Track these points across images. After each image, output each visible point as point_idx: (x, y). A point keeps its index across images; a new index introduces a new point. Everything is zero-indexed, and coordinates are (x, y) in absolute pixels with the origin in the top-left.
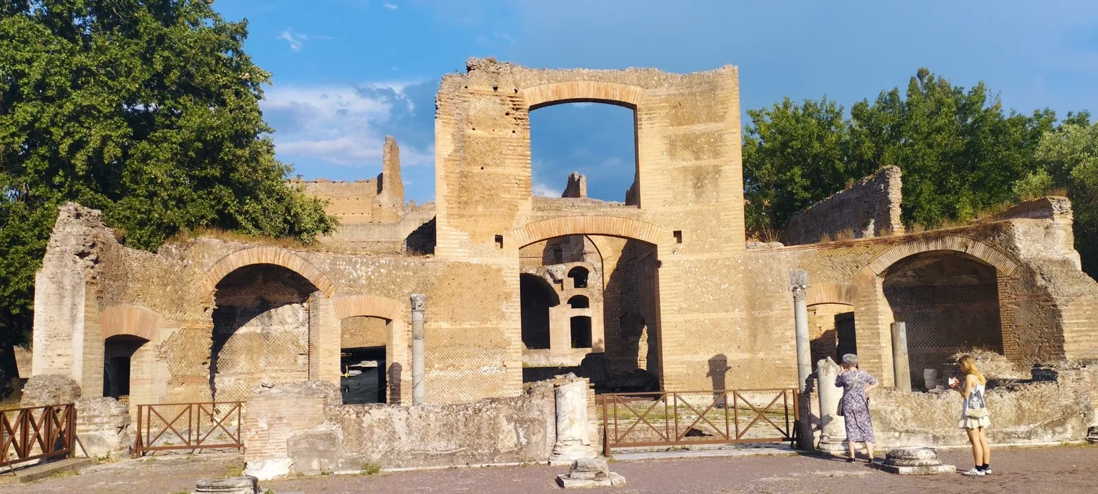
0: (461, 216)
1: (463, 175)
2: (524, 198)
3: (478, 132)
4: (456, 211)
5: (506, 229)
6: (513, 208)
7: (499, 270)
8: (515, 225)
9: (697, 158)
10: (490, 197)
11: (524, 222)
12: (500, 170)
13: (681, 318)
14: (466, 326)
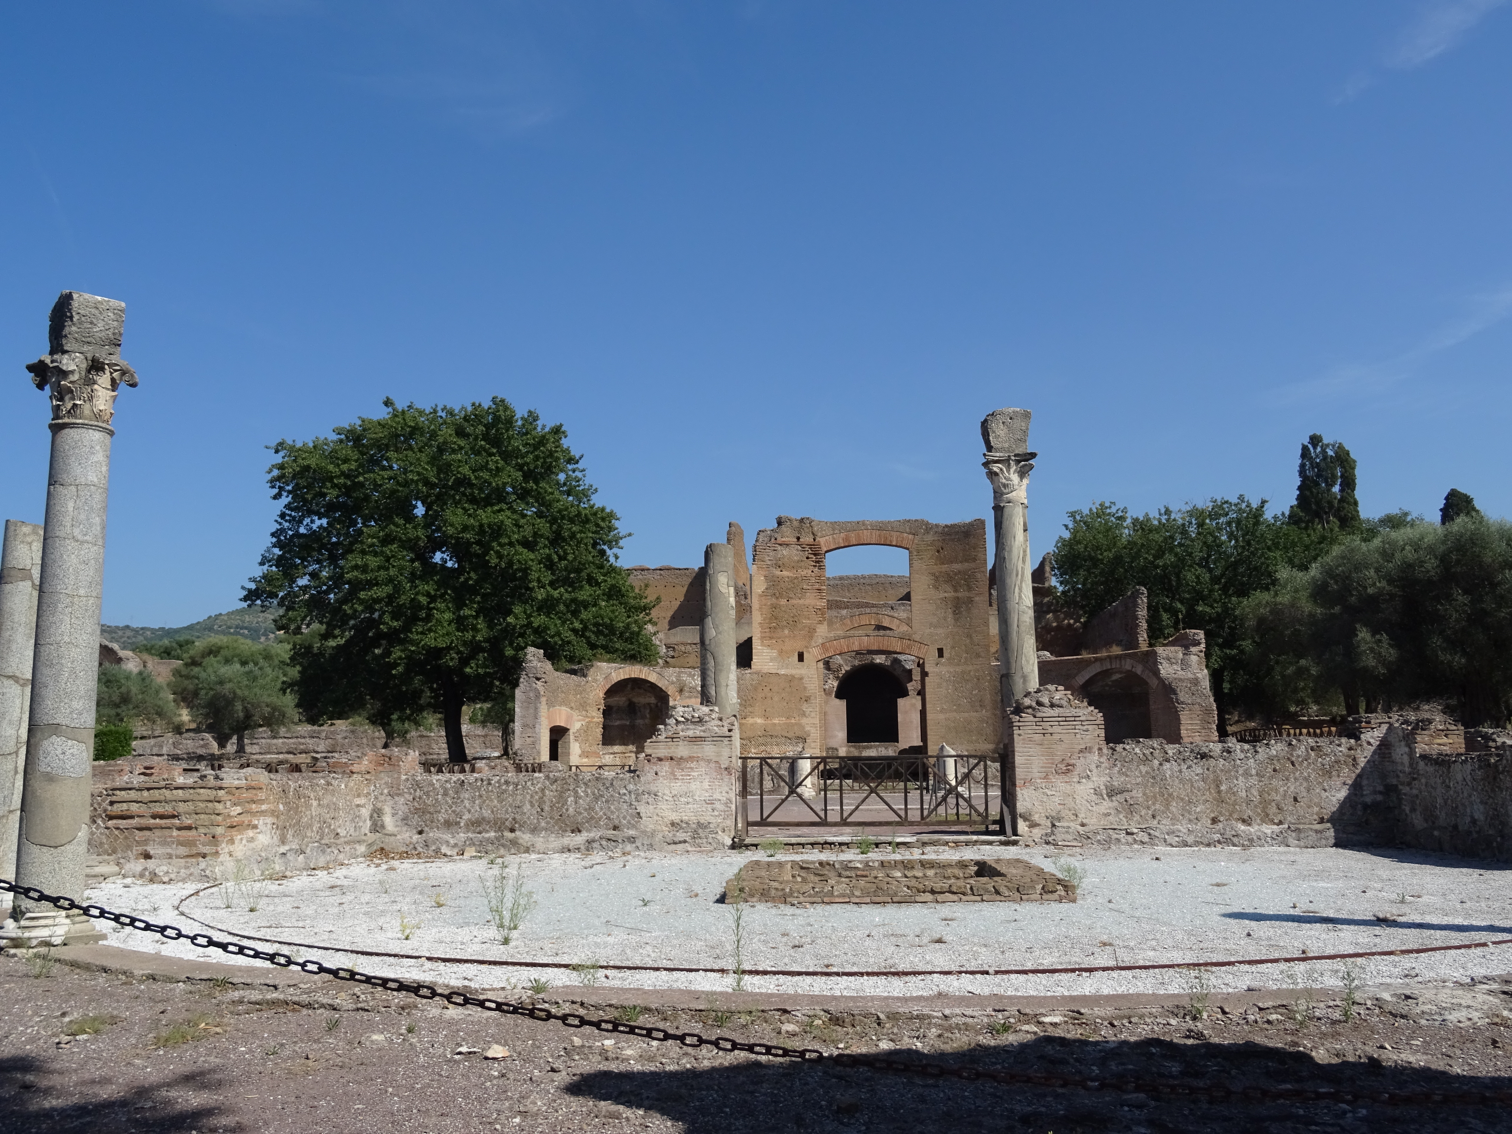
0: (771, 638)
1: (774, 607)
2: (820, 622)
3: (785, 573)
4: (768, 634)
5: (807, 647)
6: (811, 632)
7: (801, 679)
8: (813, 644)
9: (956, 591)
10: (794, 623)
11: (820, 641)
12: (801, 602)
13: (942, 716)
14: (776, 721)
